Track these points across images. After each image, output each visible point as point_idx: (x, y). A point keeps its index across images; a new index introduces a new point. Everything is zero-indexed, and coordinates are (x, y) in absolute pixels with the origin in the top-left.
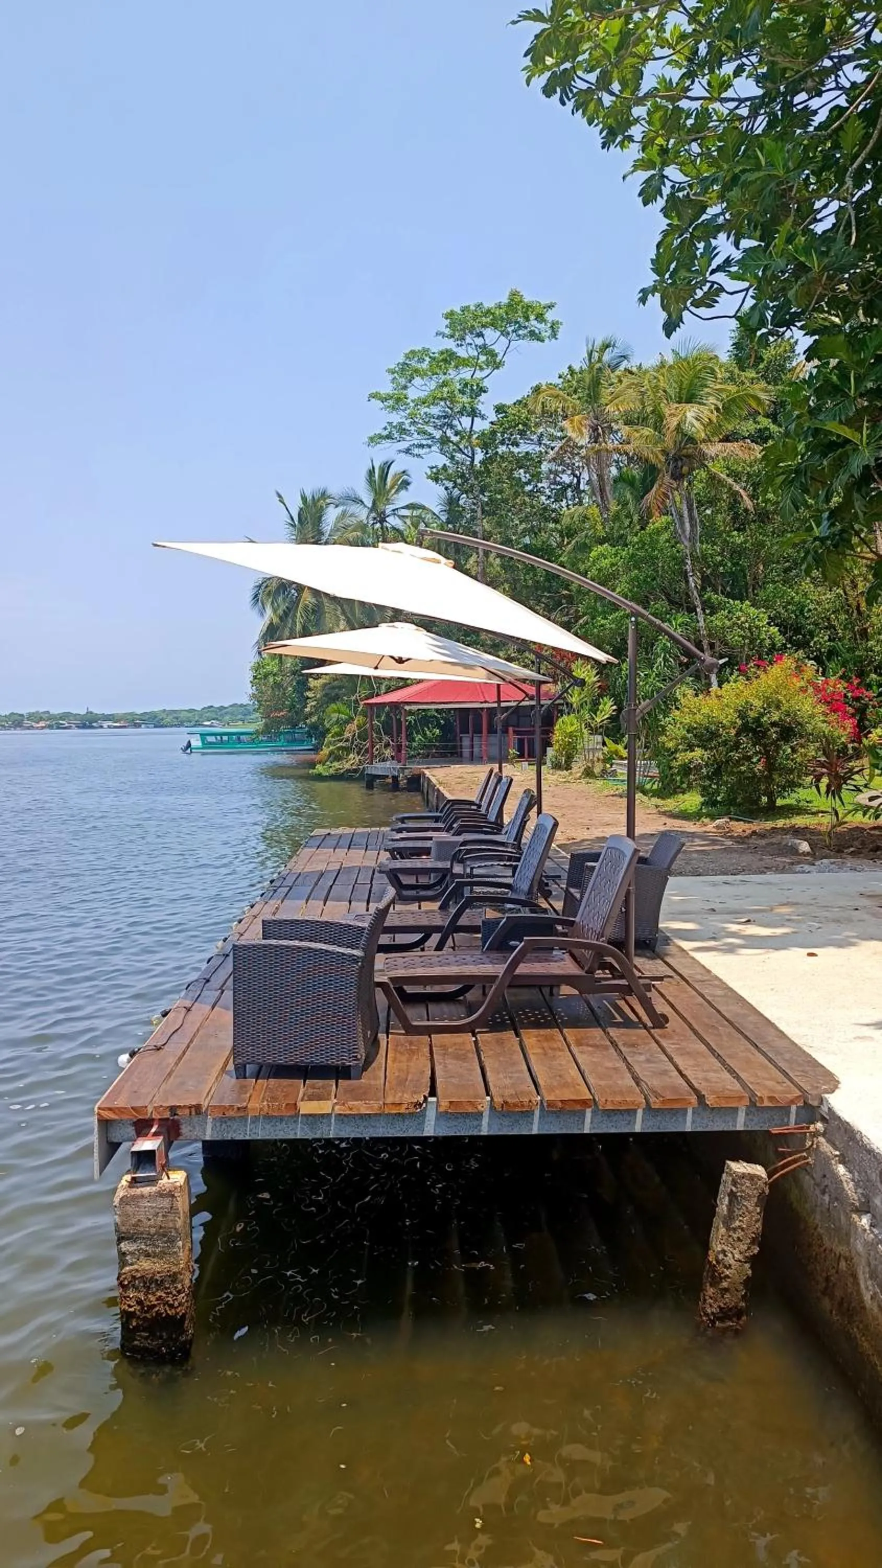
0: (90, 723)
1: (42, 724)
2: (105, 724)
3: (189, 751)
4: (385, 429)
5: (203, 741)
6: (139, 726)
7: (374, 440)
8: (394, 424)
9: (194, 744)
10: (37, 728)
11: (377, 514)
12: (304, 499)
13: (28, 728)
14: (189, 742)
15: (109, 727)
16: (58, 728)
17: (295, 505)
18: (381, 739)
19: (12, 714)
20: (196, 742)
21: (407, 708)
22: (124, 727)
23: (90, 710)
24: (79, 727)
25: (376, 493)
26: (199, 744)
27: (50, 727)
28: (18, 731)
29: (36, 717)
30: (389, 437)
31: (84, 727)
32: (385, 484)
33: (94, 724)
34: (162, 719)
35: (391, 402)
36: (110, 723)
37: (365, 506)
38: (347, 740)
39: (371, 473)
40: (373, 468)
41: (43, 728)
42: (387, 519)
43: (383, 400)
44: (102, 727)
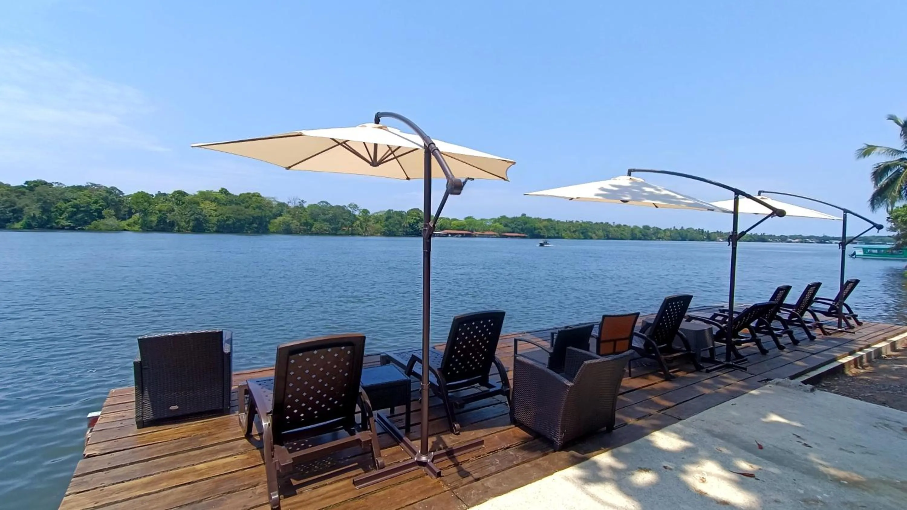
1: (797, 240)
3: (854, 256)
5: (864, 252)
10: (794, 242)
13: (789, 242)
14: (855, 253)
16: (806, 243)
20: (859, 252)
26: (862, 253)
27: (801, 242)
28: (784, 243)
29: (794, 237)
31: (821, 242)
41: (797, 242)
44: (831, 243)
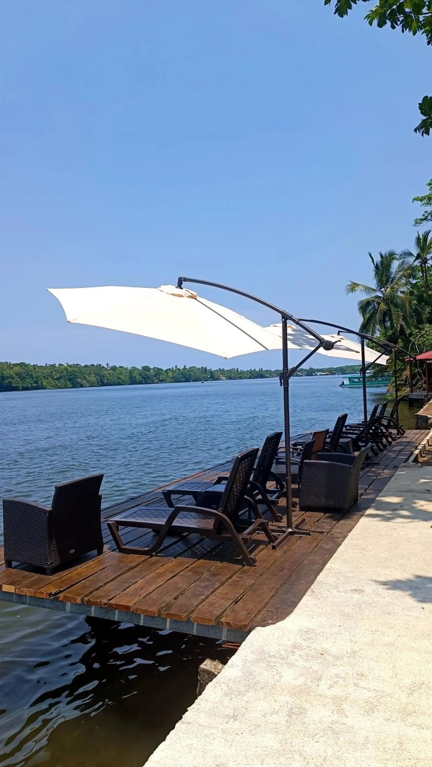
0: (312, 373)
2: (318, 374)
3: (343, 386)
4: (424, 215)
5: (350, 381)
6: (334, 374)
7: (418, 222)
8: (429, 212)
9: (345, 383)
11: (422, 259)
12: (381, 256)
14: (343, 382)
15: (320, 375)
16: (297, 376)
17: (377, 259)
18: (422, 379)
19: (276, 370)
20: (347, 382)
21: (428, 362)
22: (327, 375)
23: (311, 367)
24: (306, 376)
25: (421, 249)
26: (348, 383)
30: (426, 219)
31: (308, 375)
32: (426, 244)
33: (314, 374)
34: (346, 370)
35: (425, 201)
36: (321, 373)
37: (414, 256)
38: (402, 380)
39: (418, 239)
40: (419, 235)
42: (428, 262)
43: (421, 200)
44: (317, 375)
